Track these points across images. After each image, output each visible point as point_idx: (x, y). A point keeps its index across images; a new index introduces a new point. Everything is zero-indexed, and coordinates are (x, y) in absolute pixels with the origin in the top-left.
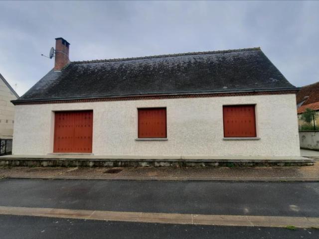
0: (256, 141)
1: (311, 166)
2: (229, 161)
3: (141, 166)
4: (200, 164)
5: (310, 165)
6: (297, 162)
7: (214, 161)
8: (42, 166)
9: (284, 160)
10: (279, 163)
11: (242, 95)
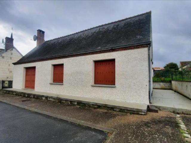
0: (113, 88)
1: (143, 116)
2: (82, 102)
3: (43, 99)
4: (67, 102)
5: (142, 114)
6: (129, 109)
7: (74, 101)
8: (13, 94)
9: (119, 106)
10: (115, 108)
11: (105, 52)
